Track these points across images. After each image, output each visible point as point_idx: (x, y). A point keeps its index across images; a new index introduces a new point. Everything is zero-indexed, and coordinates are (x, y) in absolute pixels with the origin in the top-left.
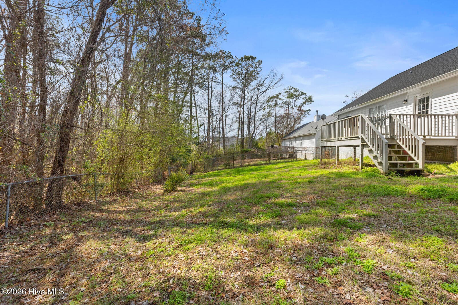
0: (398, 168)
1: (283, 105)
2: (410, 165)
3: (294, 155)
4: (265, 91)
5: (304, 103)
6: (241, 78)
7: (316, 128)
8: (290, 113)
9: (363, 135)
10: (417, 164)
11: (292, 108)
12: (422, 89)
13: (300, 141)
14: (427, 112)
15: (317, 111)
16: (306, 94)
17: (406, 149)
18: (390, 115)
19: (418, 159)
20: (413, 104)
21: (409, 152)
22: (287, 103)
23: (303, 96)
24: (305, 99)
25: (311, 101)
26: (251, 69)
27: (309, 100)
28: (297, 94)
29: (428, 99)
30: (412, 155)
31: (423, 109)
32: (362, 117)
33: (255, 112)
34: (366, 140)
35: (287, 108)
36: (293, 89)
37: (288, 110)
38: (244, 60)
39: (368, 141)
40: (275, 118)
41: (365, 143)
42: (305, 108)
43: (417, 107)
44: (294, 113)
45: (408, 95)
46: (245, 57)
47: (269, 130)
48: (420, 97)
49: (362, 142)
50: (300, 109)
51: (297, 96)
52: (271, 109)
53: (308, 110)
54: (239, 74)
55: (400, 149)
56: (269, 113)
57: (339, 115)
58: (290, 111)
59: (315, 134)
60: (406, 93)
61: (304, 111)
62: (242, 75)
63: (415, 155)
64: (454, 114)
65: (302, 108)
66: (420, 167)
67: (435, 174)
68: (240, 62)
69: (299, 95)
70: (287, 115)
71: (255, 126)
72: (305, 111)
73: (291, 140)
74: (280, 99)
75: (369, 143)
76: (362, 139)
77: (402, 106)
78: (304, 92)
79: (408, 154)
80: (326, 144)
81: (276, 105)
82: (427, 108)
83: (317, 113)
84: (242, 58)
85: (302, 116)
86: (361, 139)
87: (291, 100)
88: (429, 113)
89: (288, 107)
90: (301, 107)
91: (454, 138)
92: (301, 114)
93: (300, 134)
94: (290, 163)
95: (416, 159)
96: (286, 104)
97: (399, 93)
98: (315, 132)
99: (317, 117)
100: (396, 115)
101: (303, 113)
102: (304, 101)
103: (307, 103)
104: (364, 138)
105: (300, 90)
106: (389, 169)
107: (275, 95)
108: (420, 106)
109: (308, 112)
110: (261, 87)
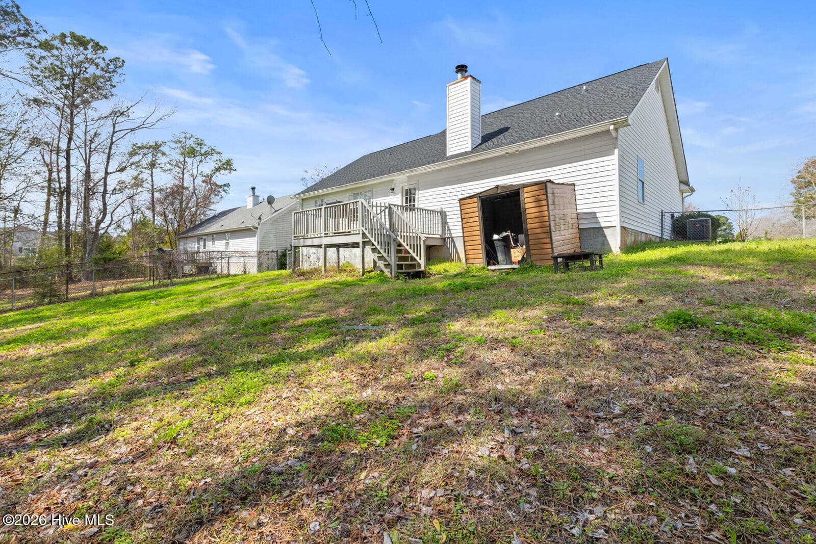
0: (404, 270)
1: (169, 167)
2: (413, 266)
3: (211, 269)
4: (132, 130)
5: (218, 170)
6: (58, 84)
7: (260, 218)
8: (186, 185)
9: (364, 229)
10: (419, 265)
11: (192, 176)
12: (409, 177)
13: (224, 241)
14: (414, 205)
15: (253, 189)
16: (220, 153)
17: (408, 248)
18: (389, 205)
19: (420, 259)
20: (400, 195)
21: (411, 251)
22: (180, 165)
23: (215, 157)
24: (218, 162)
25: (231, 169)
26: (92, 70)
27: (227, 166)
28: (203, 151)
29: (415, 189)
30: (414, 255)
31: (410, 202)
32: (362, 203)
33: (107, 173)
34: (369, 236)
35: (181, 176)
36: (193, 139)
37: (183, 178)
38: (68, 40)
39: (372, 236)
40: (152, 191)
41: (368, 240)
42: (220, 178)
43: (404, 198)
44: (198, 189)
45: (394, 182)
46: (73, 35)
47: (139, 216)
48: (406, 187)
49: (363, 238)
50: (208, 179)
51: (202, 155)
52: (142, 172)
53: (225, 185)
54: (56, 73)
55: (400, 248)
56: (136, 178)
57: (302, 200)
58: (188, 182)
59: (257, 228)
60: (393, 180)
61: (218, 186)
62: (62, 76)
63: (417, 255)
64: (438, 210)
65: (214, 179)
66: (423, 268)
67: (435, 275)
68: (56, 43)
69: (206, 154)
70: (179, 190)
71: (105, 204)
72: (220, 187)
73: (200, 238)
74: (164, 154)
75: (372, 240)
76: (364, 233)
77: (388, 196)
78: (218, 150)
79: (409, 253)
80: (304, 242)
81: (153, 165)
82: (414, 201)
83: (254, 193)
84: (63, 36)
85: (212, 196)
86: (361, 235)
87: (187, 159)
88: (416, 206)
89: (183, 174)
90: (211, 176)
91: (439, 236)
92: (211, 191)
93: (223, 229)
94: (216, 281)
95: (418, 258)
96: (177, 166)
97: (386, 178)
98: (257, 226)
99: (254, 199)
100: (395, 206)
101: (214, 188)
102: (217, 166)
103: (222, 172)
104: (366, 232)
105: (209, 144)
106: (397, 272)
107: (151, 144)
108: (406, 198)
109: (225, 188)
110: (120, 119)
